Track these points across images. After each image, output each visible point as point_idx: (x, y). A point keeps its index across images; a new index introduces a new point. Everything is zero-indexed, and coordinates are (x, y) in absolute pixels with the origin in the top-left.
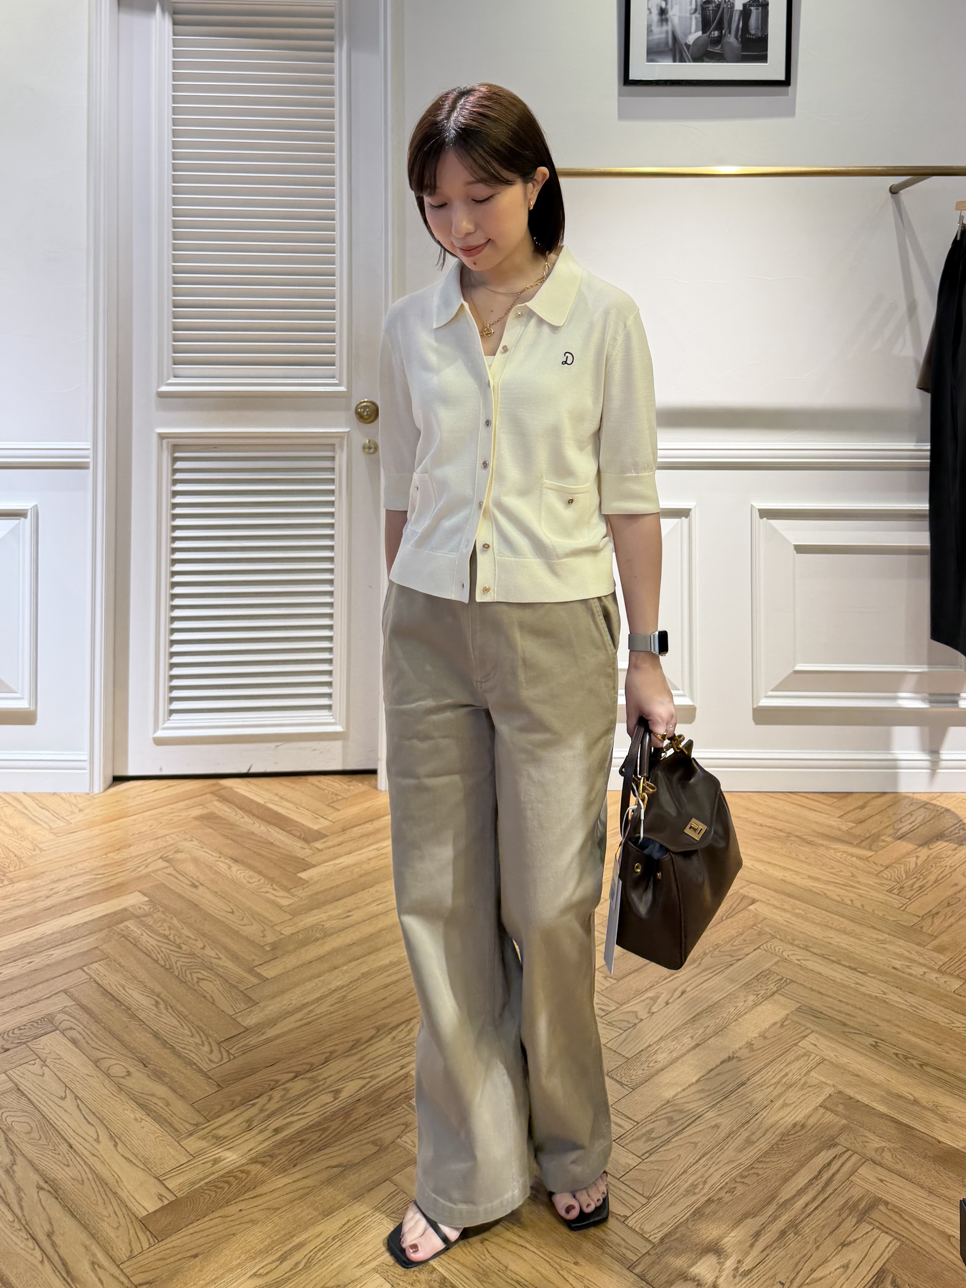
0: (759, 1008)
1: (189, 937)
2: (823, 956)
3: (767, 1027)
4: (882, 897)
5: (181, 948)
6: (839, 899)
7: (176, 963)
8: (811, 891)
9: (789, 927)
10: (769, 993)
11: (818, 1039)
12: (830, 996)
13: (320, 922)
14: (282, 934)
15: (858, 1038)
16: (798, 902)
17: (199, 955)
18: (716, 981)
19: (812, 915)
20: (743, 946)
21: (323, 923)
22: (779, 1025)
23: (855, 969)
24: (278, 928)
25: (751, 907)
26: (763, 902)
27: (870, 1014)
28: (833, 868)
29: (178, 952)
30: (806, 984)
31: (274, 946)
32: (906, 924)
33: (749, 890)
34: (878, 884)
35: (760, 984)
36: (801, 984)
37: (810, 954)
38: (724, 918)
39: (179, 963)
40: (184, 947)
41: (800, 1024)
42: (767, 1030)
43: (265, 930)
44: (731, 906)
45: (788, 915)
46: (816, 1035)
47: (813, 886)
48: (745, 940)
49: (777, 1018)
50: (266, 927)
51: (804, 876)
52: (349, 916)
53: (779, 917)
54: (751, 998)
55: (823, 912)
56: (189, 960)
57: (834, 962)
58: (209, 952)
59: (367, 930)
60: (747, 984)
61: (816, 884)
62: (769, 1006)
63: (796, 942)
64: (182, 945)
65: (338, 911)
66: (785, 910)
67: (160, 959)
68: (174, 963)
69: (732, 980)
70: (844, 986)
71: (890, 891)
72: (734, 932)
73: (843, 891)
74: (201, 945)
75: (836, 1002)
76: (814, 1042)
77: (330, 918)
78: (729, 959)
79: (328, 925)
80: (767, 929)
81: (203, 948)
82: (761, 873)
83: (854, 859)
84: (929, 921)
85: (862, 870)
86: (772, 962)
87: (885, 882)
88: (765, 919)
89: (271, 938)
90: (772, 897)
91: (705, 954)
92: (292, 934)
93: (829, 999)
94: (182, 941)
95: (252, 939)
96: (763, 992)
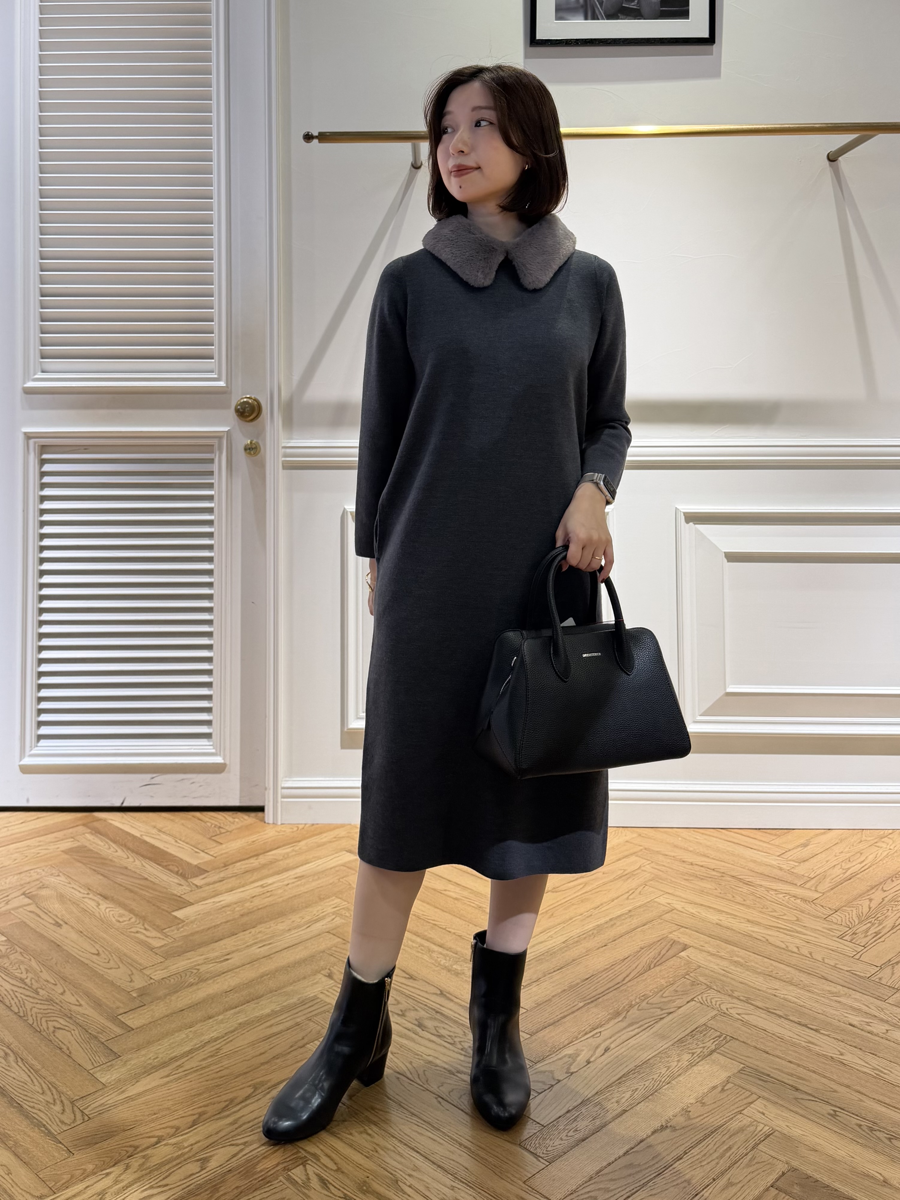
0: (695, 1068)
1: (48, 981)
2: (767, 1010)
3: (706, 1091)
4: (834, 944)
5: (38, 993)
6: (784, 946)
7: (31, 1009)
8: (751, 936)
9: (728, 977)
10: (706, 1052)
11: (765, 1106)
12: (778, 1057)
13: (195, 966)
14: (151, 978)
15: (811, 1104)
16: (735, 949)
17: (57, 1001)
18: (644, 1036)
19: (753, 964)
20: (674, 998)
21: (197, 967)
22: (720, 1089)
23: (805, 1026)
24: (147, 972)
25: (683, 954)
26: (696, 948)
27: (825, 1077)
28: (775, 911)
29: (34, 998)
30: (749, 1042)
31: (143, 992)
32: (862, 974)
33: (680, 935)
34: (829, 929)
35: (695, 1042)
36: (743, 1042)
37: (752, 1007)
38: (652, 966)
39: (35, 1010)
40: (42, 992)
41: (744, 1089)
42: (705, 1095)
43: (132, 974)
44: (660, 952)
45: (725, 963)
46: (764, 1102)
47: (753, 932)
48: (677, 991)
49: (716, 1082)
50: (134, 971)
51: (742, 921)
52: (227, 960)
53: (715, 965)
54: (686, 1057)
55: (766, 960)
56: (46, 1007)
57: (780, 1016)
58: (69, 998)
59: (248, 974)
60: (681, 1041)
61: (756, 929)
62: (707, 1067)
63: (736, 994)
64: (39, 990)
65: (216, 954)
66: (721, 957)
67: (14, 1005)
68: (29, 1010)
69: (663, 1037)
70: (794, 1045)
71: (841, 937)
72: (663, 982)
73: (788, 937)
74: (61, 990)
75: (783, 1062)
76: (761, 1110)
77: (207, 961)
78: (659, 1012)
79: (203, 968)
80: (701, 979)
81: (62, 994)
82: (693, 915)
83: (799, 901)
84: (888, 971)
85: (809, 914)
86: (709, 1017)
87: (835, 927)
88: (700, 967)
89: (139, 982)
90: (706, 943)
91: (631, 1006)
92: (163, 979)
93: (778, 1059)
94: (40, 986)
95: (118, 984)
96: (699, 1051)
